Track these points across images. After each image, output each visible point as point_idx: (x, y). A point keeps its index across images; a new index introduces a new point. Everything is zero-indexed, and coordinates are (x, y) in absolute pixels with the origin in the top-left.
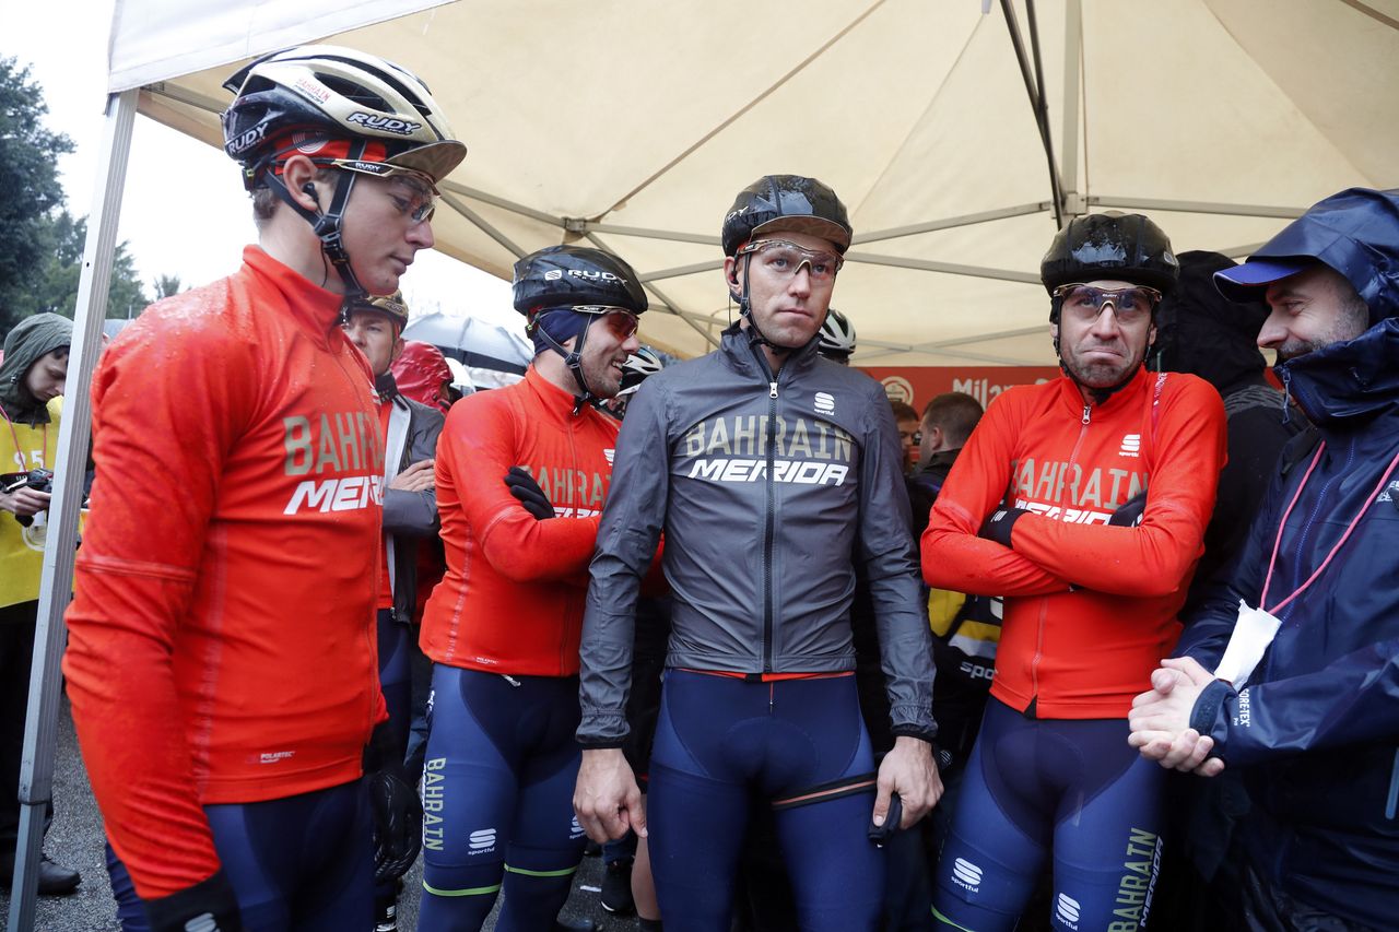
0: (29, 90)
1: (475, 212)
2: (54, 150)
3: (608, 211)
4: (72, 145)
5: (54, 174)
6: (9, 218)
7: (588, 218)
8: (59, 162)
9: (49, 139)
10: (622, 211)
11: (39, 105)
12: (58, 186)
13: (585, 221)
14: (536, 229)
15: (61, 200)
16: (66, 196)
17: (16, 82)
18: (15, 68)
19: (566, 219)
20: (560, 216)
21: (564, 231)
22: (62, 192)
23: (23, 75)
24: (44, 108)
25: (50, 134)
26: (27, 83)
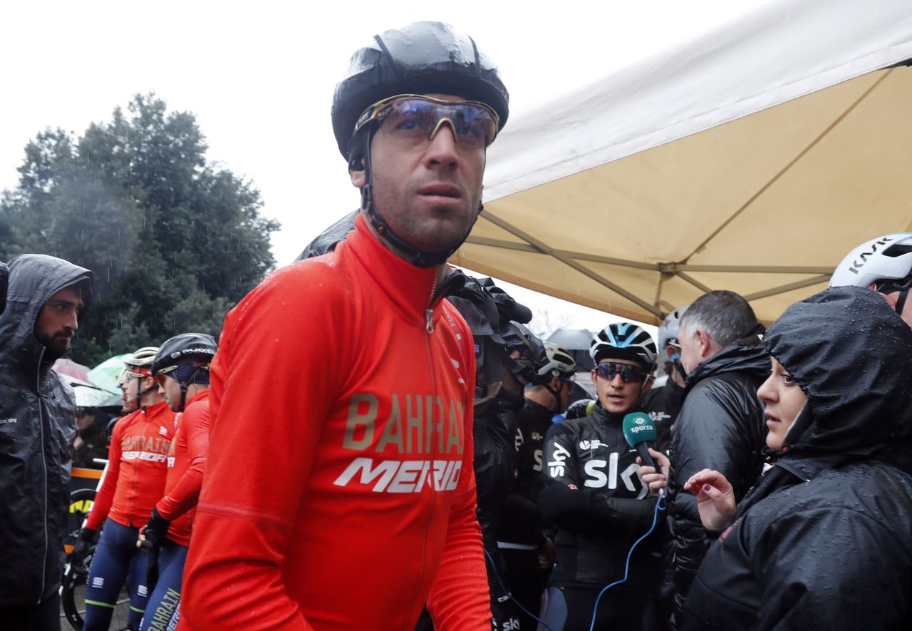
0: (253, 193)
1: (593, 270)
2: (269, 231)
3: (692, 255)
4: (279, 225)
5: (268, 246)
6: (244, 281)
7: (677, 261)
8: (271, 238)
9: (266, 223)
10: (703, 253)
11: (259, 201)
12: (271, 255)
13: (675, 264)
14: (639, 276)
15: (273, 264)
16: (276, 262)
17: (246, 189)
18: (244, 179)
19: (660, 264)
20: (655, 262)
21: (659, 273)
22: (273, 258)
23: (249, 183)
24: (262, 203)
25: (265, 220)
26: (252, 189)
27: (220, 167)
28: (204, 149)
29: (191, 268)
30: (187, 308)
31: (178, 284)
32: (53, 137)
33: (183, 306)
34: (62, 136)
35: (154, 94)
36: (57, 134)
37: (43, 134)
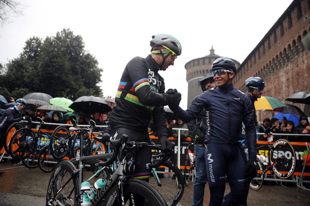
27: (88, 52)
28: (83, 47)
29: (80, 80)
30: (82, 91)
31: (78, 84)
32: (35, 40)
33: (81, 90)
34: (38, 40)
35: (69, 29)
36: (36, 39)
37: (32, 38)
